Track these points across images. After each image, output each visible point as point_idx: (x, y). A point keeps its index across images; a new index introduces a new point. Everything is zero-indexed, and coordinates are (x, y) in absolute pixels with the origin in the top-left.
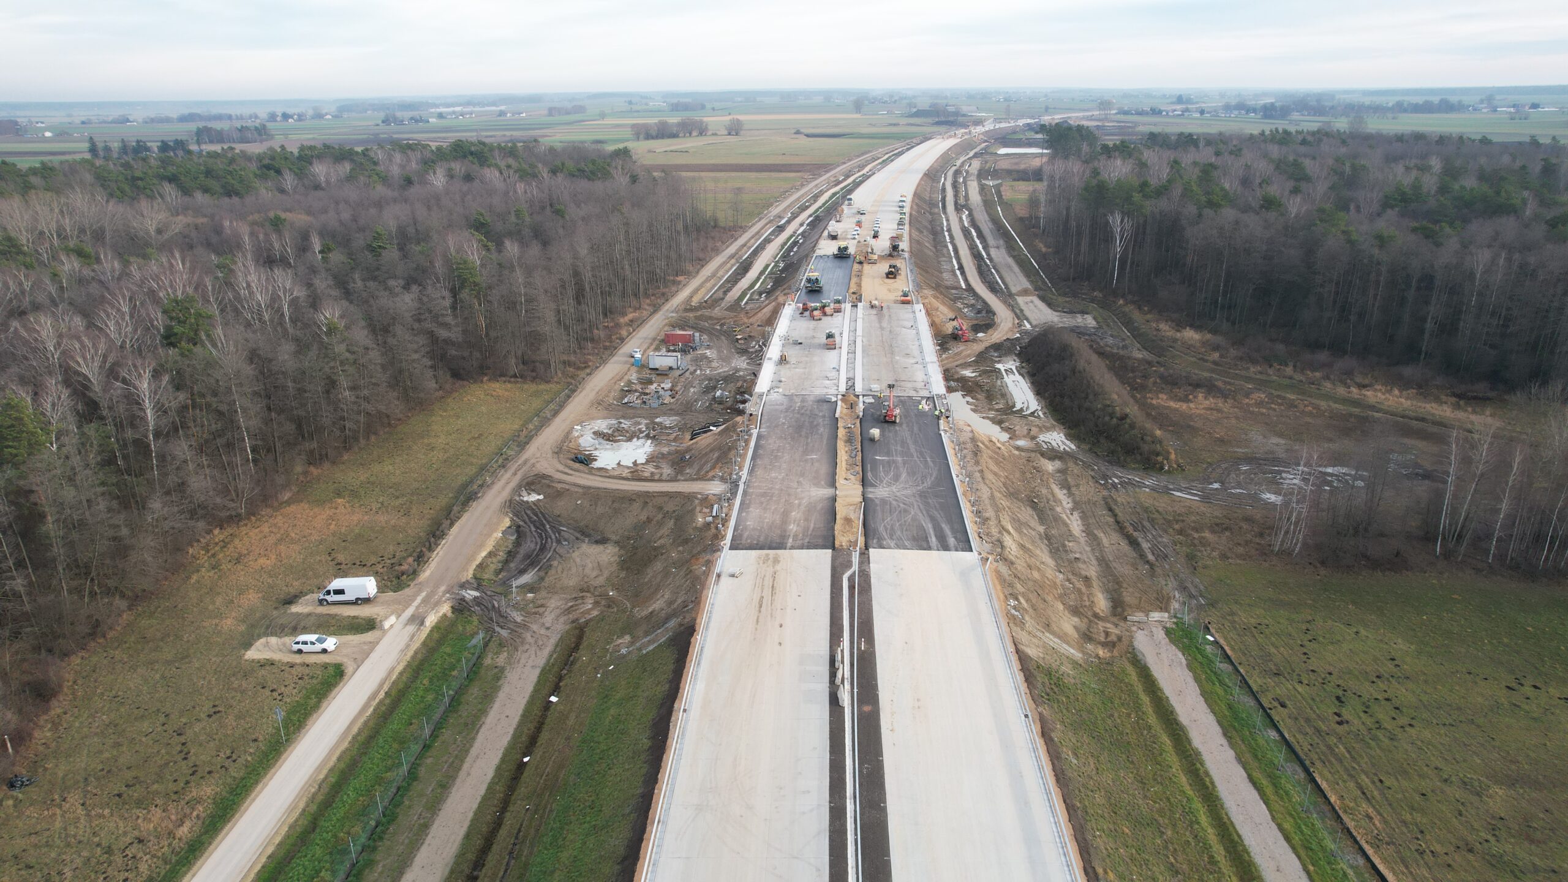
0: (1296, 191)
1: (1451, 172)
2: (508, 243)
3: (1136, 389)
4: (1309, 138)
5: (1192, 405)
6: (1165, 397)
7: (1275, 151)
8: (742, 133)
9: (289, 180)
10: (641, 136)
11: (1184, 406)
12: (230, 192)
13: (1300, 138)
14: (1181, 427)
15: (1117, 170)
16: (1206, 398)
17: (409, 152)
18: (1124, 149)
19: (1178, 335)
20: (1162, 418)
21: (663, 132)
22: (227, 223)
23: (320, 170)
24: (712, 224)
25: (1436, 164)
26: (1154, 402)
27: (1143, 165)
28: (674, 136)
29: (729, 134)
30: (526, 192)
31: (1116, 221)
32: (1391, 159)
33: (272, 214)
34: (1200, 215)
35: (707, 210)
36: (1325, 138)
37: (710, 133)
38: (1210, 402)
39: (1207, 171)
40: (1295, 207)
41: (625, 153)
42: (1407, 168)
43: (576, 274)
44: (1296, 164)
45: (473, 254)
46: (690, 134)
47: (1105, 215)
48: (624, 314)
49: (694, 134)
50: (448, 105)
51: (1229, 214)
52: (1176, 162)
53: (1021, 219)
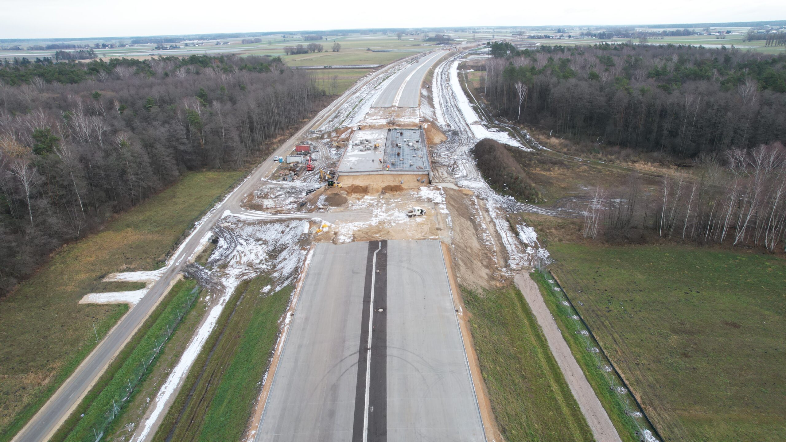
0: (606, 70)
1: (682, 61)
2: (215, 103)
3: (525, 166)
4: (618, 47)
5: (552, 173)
6: (539, 169)
7: (600, 53)
8: (340, 50)
9: (103, 75)
10: (289, 54)
11: (548, 173)
12: (72, 81)
13: (613, 47)
14: (546, 183)
15: (522, 62)
16: (559, 169)
17: (167, 61)
18: (526, 53)
19: (548, 141)
20: (536, 179)
21: (300, 51)
22: (69, 96)
23: (119, 70)
24: (322, 94)
25: (675, 58)
26: (534, 172)
27: (535, 60)
28: (306, 52)
29: (334, 51)
30: (226, 79)
31: (519, 87)
32: (654, 56)
33: (94, 92)
34: (559, 82)
35: (321, 88)
36: (625, 47)
37: (324, 51)
38: (561, 171)
39: (565, 63)
40: (605, 77)
41: (278, 60)
42: (661, 60)
43: (250, 117)
44: (609, 59)
45: (197, 109)
46: (314, 51)
47: (514, 84)
48: (275, 138)
49: (316, 51)
50: (190, 40)
51: (573, 81)
52: (551, 58)
53: (476, 89)
